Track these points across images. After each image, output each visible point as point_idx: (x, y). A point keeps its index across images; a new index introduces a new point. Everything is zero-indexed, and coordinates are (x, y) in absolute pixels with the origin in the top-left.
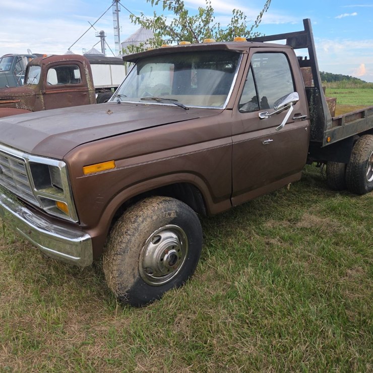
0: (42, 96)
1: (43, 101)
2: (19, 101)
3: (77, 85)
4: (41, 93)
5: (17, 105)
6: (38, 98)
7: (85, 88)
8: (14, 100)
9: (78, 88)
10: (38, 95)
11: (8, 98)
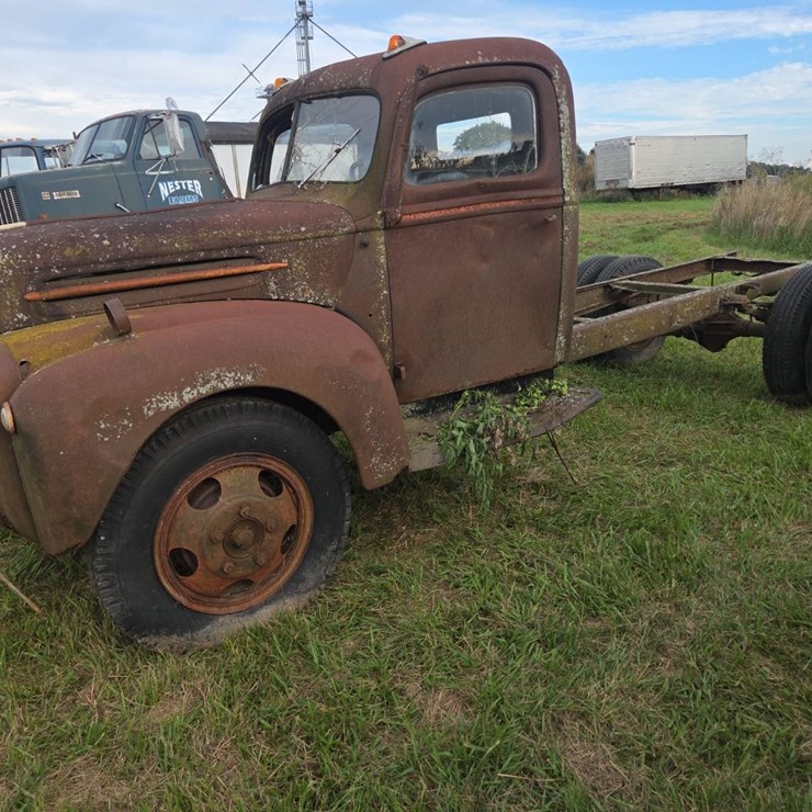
0: (380, 238)
1: (383, 260)
2: (284, 264)
3: (523, 178)
4: (379, 222)
5: (273, 286)
6: (364, 245)
7: (553, 192)
8: (259, 260)
9: (525, 194)
10: (365, 230)
11: (236, 252)
